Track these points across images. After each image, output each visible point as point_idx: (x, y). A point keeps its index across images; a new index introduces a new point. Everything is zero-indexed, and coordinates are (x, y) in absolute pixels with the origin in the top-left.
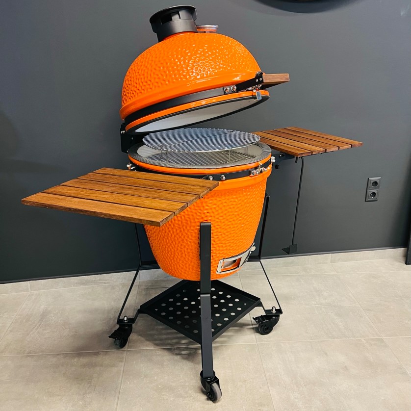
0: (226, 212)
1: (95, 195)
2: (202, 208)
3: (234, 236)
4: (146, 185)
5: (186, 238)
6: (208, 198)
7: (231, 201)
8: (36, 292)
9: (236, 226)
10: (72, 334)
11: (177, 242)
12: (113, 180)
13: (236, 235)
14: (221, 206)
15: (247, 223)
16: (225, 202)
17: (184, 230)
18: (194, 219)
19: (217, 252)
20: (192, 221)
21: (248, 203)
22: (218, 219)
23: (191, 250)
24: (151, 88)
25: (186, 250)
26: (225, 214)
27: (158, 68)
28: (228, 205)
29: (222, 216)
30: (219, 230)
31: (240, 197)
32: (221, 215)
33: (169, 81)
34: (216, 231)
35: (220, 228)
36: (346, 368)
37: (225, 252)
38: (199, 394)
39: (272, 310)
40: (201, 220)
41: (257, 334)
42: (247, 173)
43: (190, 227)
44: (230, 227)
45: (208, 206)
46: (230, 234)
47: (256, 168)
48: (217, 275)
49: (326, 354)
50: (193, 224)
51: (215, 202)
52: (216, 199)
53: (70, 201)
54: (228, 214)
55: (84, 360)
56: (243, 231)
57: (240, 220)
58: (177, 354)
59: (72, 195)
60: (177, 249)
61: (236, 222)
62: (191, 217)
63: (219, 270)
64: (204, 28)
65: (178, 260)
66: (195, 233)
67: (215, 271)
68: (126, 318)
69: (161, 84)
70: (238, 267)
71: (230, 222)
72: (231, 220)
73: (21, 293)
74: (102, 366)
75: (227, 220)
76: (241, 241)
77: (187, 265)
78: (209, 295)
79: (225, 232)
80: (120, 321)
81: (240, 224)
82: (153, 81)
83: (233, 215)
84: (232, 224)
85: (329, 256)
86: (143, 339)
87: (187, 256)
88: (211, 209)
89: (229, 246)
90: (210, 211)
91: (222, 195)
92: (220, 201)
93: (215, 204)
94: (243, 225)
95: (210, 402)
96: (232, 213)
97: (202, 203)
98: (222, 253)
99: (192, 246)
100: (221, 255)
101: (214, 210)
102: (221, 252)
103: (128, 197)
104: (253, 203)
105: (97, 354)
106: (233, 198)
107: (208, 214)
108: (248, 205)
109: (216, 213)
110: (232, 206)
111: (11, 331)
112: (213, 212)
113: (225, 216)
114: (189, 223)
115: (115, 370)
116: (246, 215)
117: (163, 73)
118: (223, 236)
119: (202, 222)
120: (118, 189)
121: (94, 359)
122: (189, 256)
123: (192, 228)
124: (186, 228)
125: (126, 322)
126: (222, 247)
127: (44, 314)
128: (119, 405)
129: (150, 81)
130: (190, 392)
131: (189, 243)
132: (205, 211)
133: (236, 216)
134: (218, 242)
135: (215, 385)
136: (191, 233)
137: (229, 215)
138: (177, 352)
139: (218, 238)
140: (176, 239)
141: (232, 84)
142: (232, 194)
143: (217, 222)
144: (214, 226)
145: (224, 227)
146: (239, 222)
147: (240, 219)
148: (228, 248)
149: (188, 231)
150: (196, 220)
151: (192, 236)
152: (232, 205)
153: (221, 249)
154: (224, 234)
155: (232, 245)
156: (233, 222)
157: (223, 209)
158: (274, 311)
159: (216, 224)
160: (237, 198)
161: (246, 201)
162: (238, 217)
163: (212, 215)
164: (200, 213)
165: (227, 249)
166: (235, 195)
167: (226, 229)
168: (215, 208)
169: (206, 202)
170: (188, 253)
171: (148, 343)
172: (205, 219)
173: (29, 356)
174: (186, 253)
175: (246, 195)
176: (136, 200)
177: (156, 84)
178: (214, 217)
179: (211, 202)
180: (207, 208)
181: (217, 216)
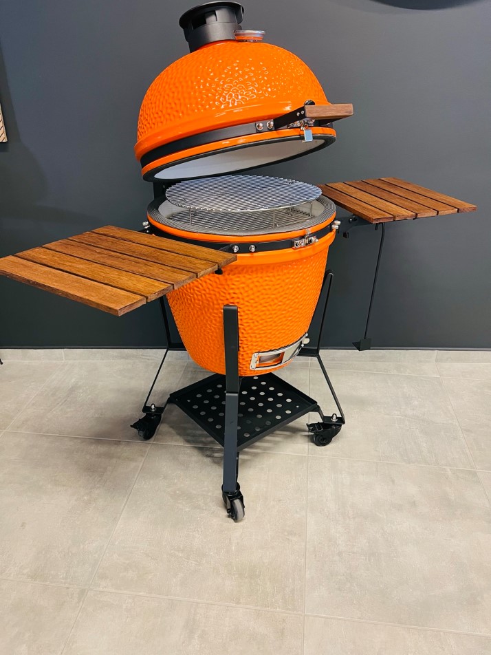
0: (258, 294)
1: (70, 264)
2: (226, 287)
3: (271, 325)
4: (141, 255)
5: (209, 322)
6: (234, 274)
7: (266, 280)
8: (71, 362)
9: (274, 312)
10: (97, 416)
11: (199, 327)
12: (106, 244)
13: (274, 325)
14: (251, 286)
15: (290, 310)
16: (258, 281)
17: (206, 313)
18: (217, 300)
19: (249, 344)
20: (215, 302)
21: (291, 284)
22: (247, 301)
23: (216, 337)
24: (162, 122)
25: (210, 337)
26: (258, 297)
27: (171, 95)
28: (262, 286)
29: (253, 299)
30: (251, 316)
31: (279, 275)
32: (252, 297)
33: (183, 113)
34: (246, 317)
35: (252, 314)
36: (414, 504)
37: (260, 344)
38: (220, 509)
39: (332, 417)
40: (226, 303)
41: (312, 444)
42: (289, 244)
43: (213, 310)
44: (265, 314)
45: (233, 284)
46: (266, 322)
47: (302, 237)
48: (251, 370)
49: (393, 481)
50: (217, 306)
51: (243, 280)
52: (244, 277)
53: (36, 270)
54: (261, 297)
55: (102, 449)
56: (284, 319)
57: (279, 305)
58: (208, 456)
59: (44, 262)
60: (201, 336)
61: (274, 307)
62: (214, 297)
63: (253, 365)
64: (244, 34)
65: (203, 348)
66: (219, 317)
67: (248, 365)
68: (153, 407)
69: (174, 116)
70: (281, 363)
71: (265, 307)
72: (266, 305)
73: (54, 361)
74: (119, 458)
75: (261, 304)
76: (283, 331)
77: (213, 356)
78: (237, 395)
79: (258, 319)
80: (146, 409)
81: (280, 310)
82: (164, 112)
83: (269, 298)
84: (269, 310)
85: (434, 354)
86: (173, 432)
87: (212, 345)
88: (238, 288)
89: (266, 336)
90: (237, 291)
91: (252, 272)
92: (250, 279)
93: (243, 283)
94: (284, 312)
95: (231, 520)
96: (266, 296)
97: (226, 280)
98: (256, 345)
99: (216, 333)
100: (255, 348)
101: (242, 291)
102: (254, 344)
103: (107, 270)
104: (300, 284)
105: (118, 443)
106: (268, 276)
107: (234, 295)
108: (291, 286)
109: (246, 294)
110: (267, 287)
111: (33, 404)
112: (241, 293)
113: (257, 299)
114: (211, 304)
115: (133, 465)
116: (289, 300)
117: (177, 102)
118: (256, 323)
119: (227, 305)
120: (103, 257)
121: (113, 449)
122: (214, 344)
123: (215, 311)
124: (208, 310)
125: (153, 410)
126: (256, 337)
127: (73, 390)
128: (126, 507)
129: (162, 112)
130: (210, 504)
131: (213, 329)
132: (231, 291)
133: (273, 300)
134: (250, 331)
135: (237, 502)
136: (214, 317)
137: (264, 298)
138: (208, 453)
139: (249, 326)
140: (198, 322)
141: (269, 118)
142: (267, 272)
143: (247, 306)
144: (244, 311)
145: (256, 313)
146: (279, 307)
147: (280, 303)
148: (264, 339)
149: (211, 314)
150: (220, 302)
151: (215, 320)
152: (267, 285)
153: (254, 339)
154: (258, 322)
155: (269, 336)
156: (269, 308)
157: (255, 289)
158: (334, 420)
159: (247, 308)
160: (274, 276)
161: (287, 281)
162: (276, 301)
163: (240, 296)
164: (224, 292)
165: (262, 341)
166: (272, 272)
167: (260, 316)
168: (243, 288)
169: (231, 279)
170: (213, 341)
171: (178, 437)
172: (232, 301)
173: (44, 435)
174: (211, 341)
175: (288, 273)
176: (112, 275)
177: (167, 116)
178: (243, 299)
179: (238, 279)
180: (233, 287)
181: (246, 299)
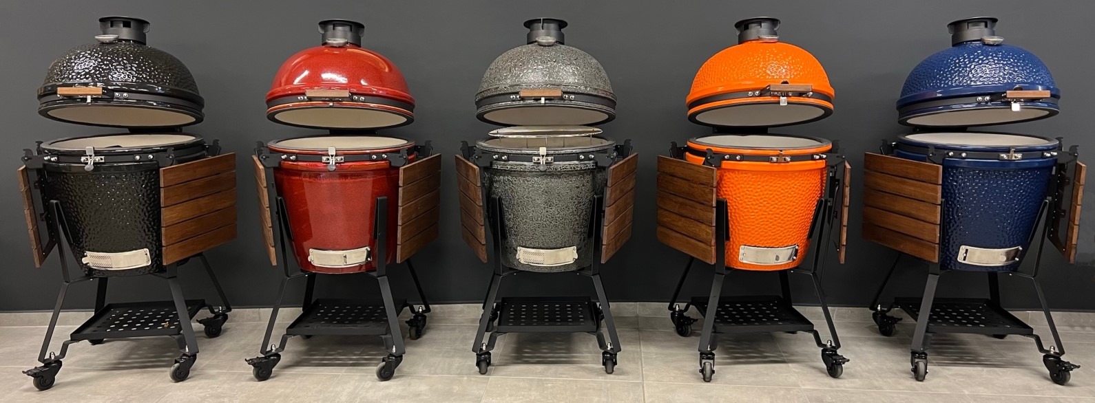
0: (743, 194)
7: (749, 184)
14: (738, 186)
15: (772, 213)
16: (743, 183)
19: (737, 235)
21: (770, 191)
22: (735, 198)
28: (745, 187)
29: (739, 197)
30: (737, 211)
34: (734, 211)
37: (746, 237)
42: (767, 158)
44: (749, 211)
45: (726, 184)
46: (750, 218)
52: (734, 179)
56: (766, 221)
61: (756, 207)
67: (736, 257)
71: (748, 205)
72: (749, 203)
75: (745, 202)
76: (766, 232)
79: (743, 214)
81: (761, 211)
83: (752, 198)
84: (751, 208)
88: (729, 187)
89: (749, 231)
90: (728, 190)
92: (737, 181)
93: (732, 183)
94: (765, 214)
96: (749, 197)
100: (742, 240)
102: (741, 236)
106: (751, 181)
107: (726, 193)
110: (749, 189)
112: (731, 191)
113: (742, 198)
137: (747, 198)
144: (732, 206)
145: (742, 209)
160: (756, 181)
161: (767, 187)
163: (730, 193)
167: (745, 212)
169: (725, 180)
175: (768, 181)
178: (732, 196)
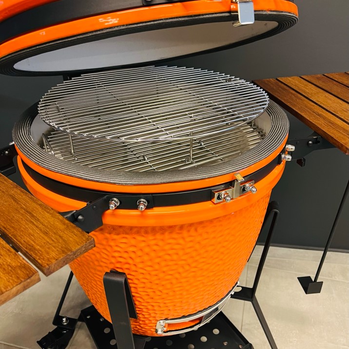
0: (159, 260)
3: (181, 294)
9: (184, 280)
13: (186, 293)
19: (151, 312)
22: (143, 269)
29: (151, 266)
35: (151, 282)
37: (167, 312)
42: (206, 194)
44: (171, 283)
45: (118, 246)
47: (230, 184)
51: (133, 242)
57: (193, 272)
68: (65, 320)
71: (170, 275)
79: (161, 288)
80: (58, 319)
83: (176, 264)
89: (174, 305)
91: (146, 233)
92: (144, 241)
93: (134, 246)
96: (172, 263)
97: (107, 239)
98: (161, 313)
101: (133, 255)
102: (158, 312)
108: (211, 248)
110: (171, 252)
112: (131, 258)
125: (65, 324)
126: (159, 306)
133: (182, 267)
134: (150, 301)
139: (148, 295)
143: (143, 273)
147: (194, 269)
152: (172, 249)
154: (160, 291)
156: (178, 276)
157: (153, 254)
162: (187, 268)
164: (106, 254)
165: (169, 310)
166: (179, 234)
175: (206, 233)
178: (135, 265)
179: (124, 240)
180: (119, 249)
181: (141, 265)
